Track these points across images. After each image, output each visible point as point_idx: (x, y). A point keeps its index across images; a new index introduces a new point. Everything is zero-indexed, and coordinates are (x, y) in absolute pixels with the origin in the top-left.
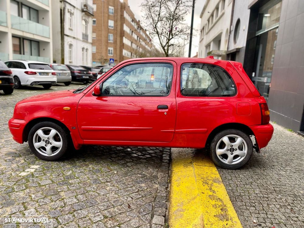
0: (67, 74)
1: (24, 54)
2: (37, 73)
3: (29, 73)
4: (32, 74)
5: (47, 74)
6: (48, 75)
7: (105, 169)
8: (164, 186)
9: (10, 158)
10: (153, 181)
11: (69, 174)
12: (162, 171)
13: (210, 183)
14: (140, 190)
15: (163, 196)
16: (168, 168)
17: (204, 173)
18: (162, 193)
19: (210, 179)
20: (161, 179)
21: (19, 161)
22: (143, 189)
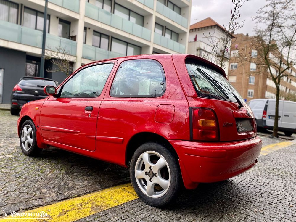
7: (48, 170)
8: (59, 198)
9: (13, 148)
10: (59, 191)
11: (15, 165)
12: (92, 187)
13: (86, 207)
14: (30, 192)
15: (34, 204)
16: (104, 187)
17: (107, 197)
18: (40, 201)
19: (96, 203)
20: (72, 192)
21: (13, 151)
22: (35, 193)
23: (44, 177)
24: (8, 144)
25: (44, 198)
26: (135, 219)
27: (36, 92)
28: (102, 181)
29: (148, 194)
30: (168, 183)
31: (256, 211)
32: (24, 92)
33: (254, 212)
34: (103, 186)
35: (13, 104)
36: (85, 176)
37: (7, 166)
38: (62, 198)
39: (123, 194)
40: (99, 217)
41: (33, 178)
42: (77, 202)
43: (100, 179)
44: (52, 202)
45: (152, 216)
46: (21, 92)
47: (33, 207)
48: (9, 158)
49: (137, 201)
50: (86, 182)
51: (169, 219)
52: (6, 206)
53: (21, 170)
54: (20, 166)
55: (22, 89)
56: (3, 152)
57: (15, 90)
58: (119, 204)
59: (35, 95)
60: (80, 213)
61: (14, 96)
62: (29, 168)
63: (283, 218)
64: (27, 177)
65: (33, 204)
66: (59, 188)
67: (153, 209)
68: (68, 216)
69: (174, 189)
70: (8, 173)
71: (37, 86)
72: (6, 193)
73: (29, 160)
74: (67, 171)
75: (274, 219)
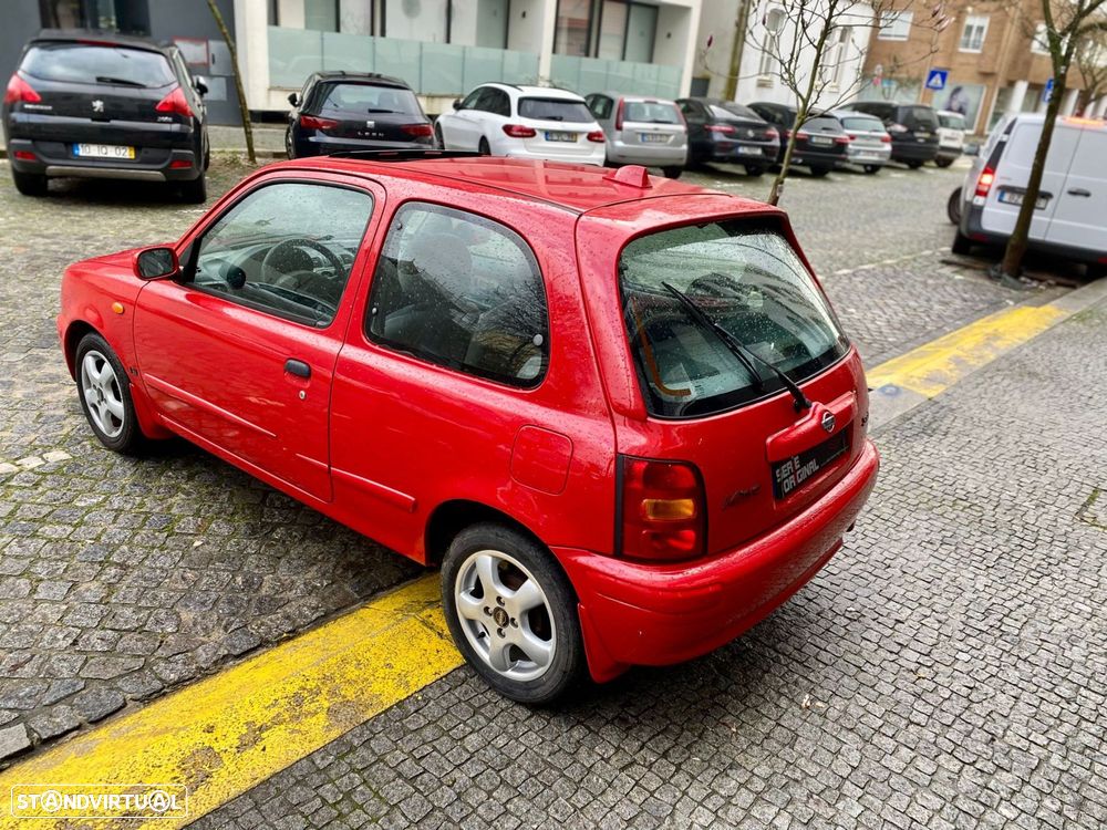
0: (672, 138)
1: (596, 55)
2: (537, 132)
3: (515, 133)
4: (520, 133)
5: (572, 136)
6: (575, 141)
7: (188, 524)
8: (234, 647)
9: (62, 412)
10: (232, 619)
11: (83, 504)
12: (333, 593)
13: (313, 707)
14: (146, 628)
15: (163, 676)
16: (370, 592)
17: (374, 663)
18: (180, 667)
19: (343, 693)
20: (271, 620)
21: (62, 427)
22: (162, 629)
23: (182, 557)
24: (41, 387)
25: (192, 650)
26: (450, 758)
27: (98, 105)
28: (366, 562)
29: (493, 664)
30: (547, 653)
31: (808, 704)
32: (50, 108)
33: (801, 708)
34: (368, 585)
35: (19, 159)
36: (312, 539)
37: (57, 512)
38: (246, 647)
39: (424, 644)
40: (352, 749)
41: (147, 562)
42: (288, 687)
43: (358, 553)
44: (215, 663)
45: (501, 742)
46: (38, 107)
47: (164, 687)
48: (58, 470)
49: (462, 675)
50: (315, 568)
51: (546, 753)
52: (84, 692)
53: (103, 523)
54: (99, 505)
55: (40, 93)
56: (33, 436)
57: (15, 101)
58: (410, 694)
59: (93, 120)
60: (298, 737)
61: (14, 121)
62: (130, 516)
63: (877, 731)
64: (129, 558)
65: (160, 679)
66: (231, 602)
67: (507, 708)
68: (264, 749)
69: (565, 672)
70: (68, 544)
71: (94, 81)
72: (74, 636)
73: (124, 472)
74: (252, 522)
75: (851, 735)
